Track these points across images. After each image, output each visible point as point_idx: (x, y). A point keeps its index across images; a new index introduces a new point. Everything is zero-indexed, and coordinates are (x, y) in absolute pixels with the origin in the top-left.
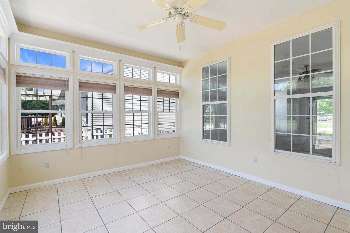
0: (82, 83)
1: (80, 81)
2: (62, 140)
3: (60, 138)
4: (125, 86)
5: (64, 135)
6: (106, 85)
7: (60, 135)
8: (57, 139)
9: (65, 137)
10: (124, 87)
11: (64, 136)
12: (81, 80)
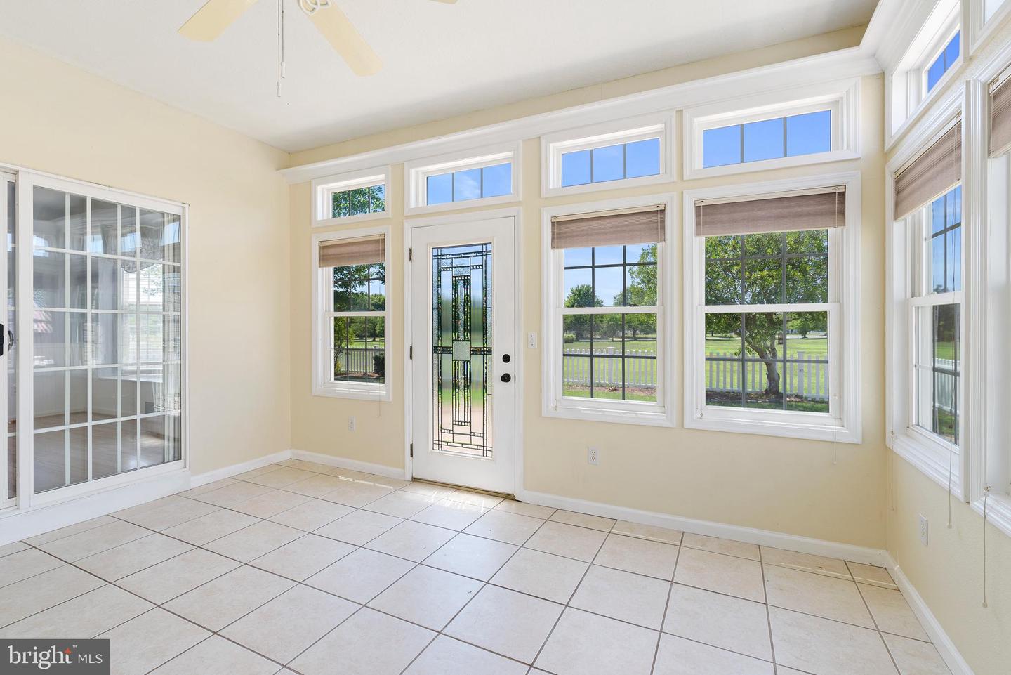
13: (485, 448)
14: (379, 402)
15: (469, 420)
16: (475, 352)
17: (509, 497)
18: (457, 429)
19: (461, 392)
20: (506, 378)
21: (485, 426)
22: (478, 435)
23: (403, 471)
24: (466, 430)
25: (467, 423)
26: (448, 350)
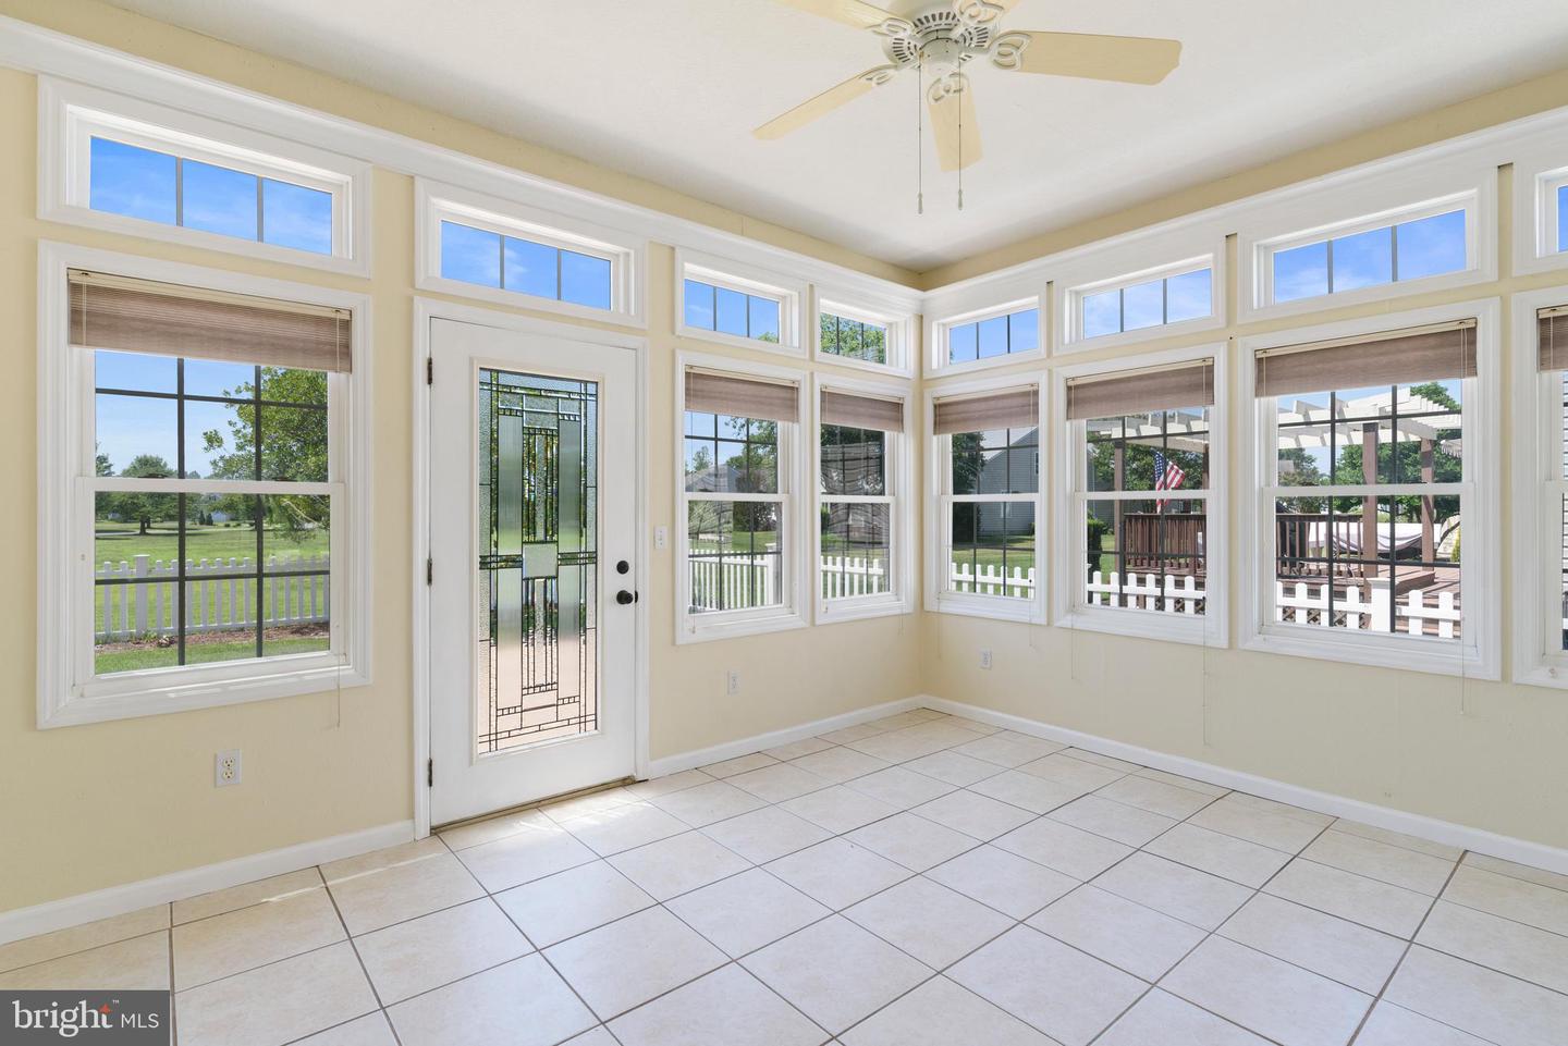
0: (1077, 387)
1: (1071, 383)
2: (1446, 630)
3: (1435, 622)
4: (1262, 359)
5: (1455, 608)
6: (1164, 374)
7: (1437, 606)
8: (1421, 621)
9: (1458, 619)
10: (1259, 361)
11: (1456, 615)
12: (1073, 379)
13: (583, 719)
14: (336, 692)
15: (555, 680)
16: (567, 559)
17: (627, 782)
18: (529, 702)
19: (539, 636)
20: (624, 598)
21: (583, 684)
22: (571, 699)
23: (408, 823)
24: (550, 698)
25: (550, 686)
26: (514, 562)
